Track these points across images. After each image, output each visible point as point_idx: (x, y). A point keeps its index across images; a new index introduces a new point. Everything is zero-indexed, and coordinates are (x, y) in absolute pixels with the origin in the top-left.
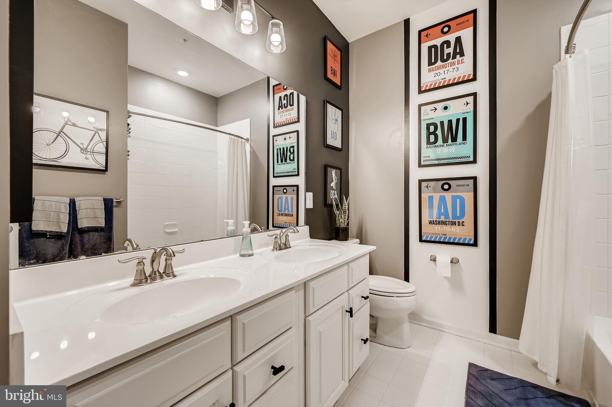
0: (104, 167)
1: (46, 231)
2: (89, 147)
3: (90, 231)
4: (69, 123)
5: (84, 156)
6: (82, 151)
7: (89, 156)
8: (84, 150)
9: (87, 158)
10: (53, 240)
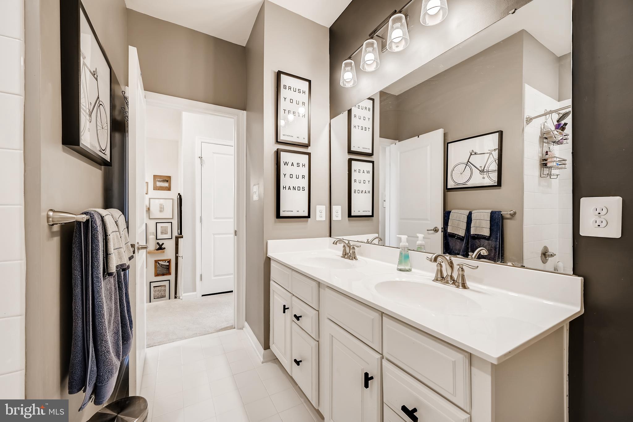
0: (496, 183)
1: (456, 234)
2: (485, 169)
3: (481, 239)
4: (473, 153)
5: (482, 176)
6: (481, 173)
7: (485, 176)
8: (482, 171)
9: (484, 178)
10: (459, 240)
